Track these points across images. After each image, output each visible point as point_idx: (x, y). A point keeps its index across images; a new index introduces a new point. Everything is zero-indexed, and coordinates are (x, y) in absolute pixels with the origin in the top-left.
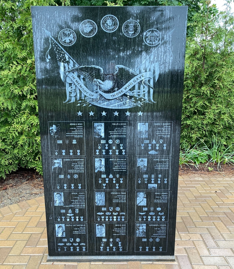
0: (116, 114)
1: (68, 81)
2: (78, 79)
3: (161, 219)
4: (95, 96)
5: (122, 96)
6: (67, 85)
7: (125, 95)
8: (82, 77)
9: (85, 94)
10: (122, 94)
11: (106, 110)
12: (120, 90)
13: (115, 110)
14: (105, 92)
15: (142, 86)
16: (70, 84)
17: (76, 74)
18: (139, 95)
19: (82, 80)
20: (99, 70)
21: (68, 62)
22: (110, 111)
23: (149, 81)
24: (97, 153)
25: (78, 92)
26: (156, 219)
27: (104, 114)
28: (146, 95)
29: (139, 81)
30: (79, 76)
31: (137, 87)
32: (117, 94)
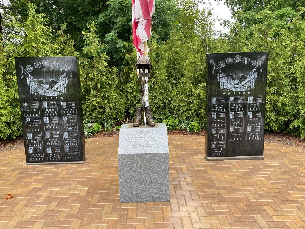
0: (52, 98)
1: (31, 85)
2: (35, 84)
3: (75, 144)
4: (42, 91)
5: (53, 91)
6: (30, 87)
7: (55, 90)
8: (36, 83)
9: (38, 90)
10: (53, 90)
11: (47, 97)
12: (52, 89)
13: (51, 97)
14: (46, 89)
15: (61, 87)
16: (32, 87)
17: (34, 83)
18: (60, 90)
19: (36, 85)
20: (43, 81)
21: (30, 78)
22: (49, 97)
23: (64, 85)
24: (45, 115)
25: (35, 89)
26: (73, 144)
27: (46, 98)
28: (63, 90)
29: (60, 85)
30: (35, 83)
31: (59, 87)
32: (51, 90)
